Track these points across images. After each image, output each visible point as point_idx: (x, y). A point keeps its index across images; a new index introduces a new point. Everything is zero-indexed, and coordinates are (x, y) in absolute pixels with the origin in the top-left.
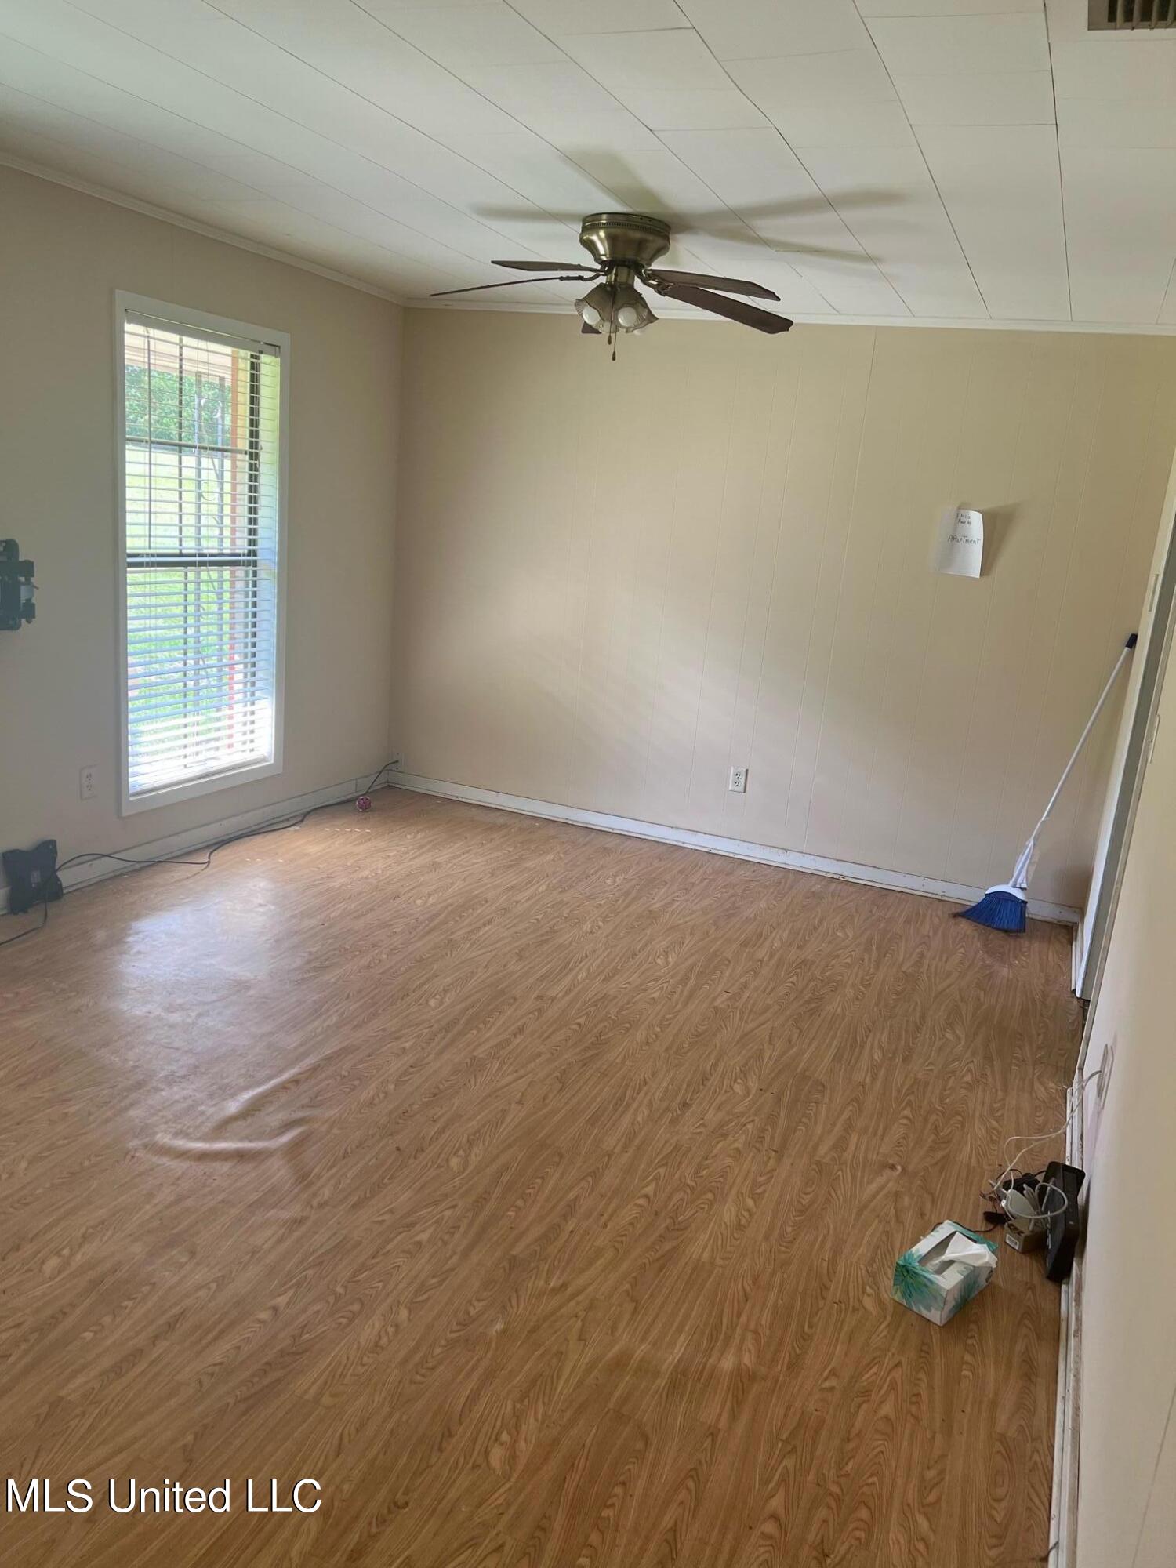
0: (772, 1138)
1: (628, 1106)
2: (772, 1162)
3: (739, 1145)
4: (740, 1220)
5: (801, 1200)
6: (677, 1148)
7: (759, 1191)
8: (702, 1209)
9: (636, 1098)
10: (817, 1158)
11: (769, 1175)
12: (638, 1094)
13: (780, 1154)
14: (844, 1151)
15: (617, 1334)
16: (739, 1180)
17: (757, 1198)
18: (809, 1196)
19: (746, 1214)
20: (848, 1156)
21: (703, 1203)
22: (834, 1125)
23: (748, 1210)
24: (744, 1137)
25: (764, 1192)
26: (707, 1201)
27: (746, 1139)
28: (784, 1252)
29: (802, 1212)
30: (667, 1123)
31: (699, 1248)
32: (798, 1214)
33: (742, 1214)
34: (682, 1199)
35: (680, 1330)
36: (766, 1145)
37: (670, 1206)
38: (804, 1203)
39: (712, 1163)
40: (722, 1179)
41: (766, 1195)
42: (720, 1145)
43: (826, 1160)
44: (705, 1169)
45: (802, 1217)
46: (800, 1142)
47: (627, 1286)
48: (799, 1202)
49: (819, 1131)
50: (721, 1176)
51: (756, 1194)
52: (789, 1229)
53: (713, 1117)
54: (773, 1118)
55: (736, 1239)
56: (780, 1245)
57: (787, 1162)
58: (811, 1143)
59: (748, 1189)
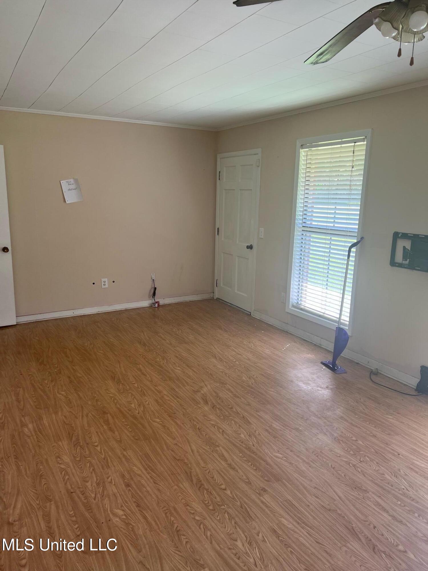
0: (79, 497)
1: (146, 470)
2: (70, 487)
3: (89, 484)
4: (61, 459)
5: (45, 480)
6: (108, 467)
7: (63, 473)
8: (76, 454)
9: (148, 474)
10: (52, 502)
11: (65, 481)
12: (150, 476)
13: (70, 493)
14: (43, 515)
15: (63, 417)
16: (74, 471)
17: (62, 470)
18: (43, 484)
19: (60, 462)
20: (40, 514)
21: (78, 455)
22: (58, 527)
23: (61, 464)
24: (90, 489)
25: (61, 474)
26: (77, 457)
27: (88, 488)
28: (37, 459)
29: (41, 476)
30: (124, 473)
31: (65, 444)
32: (42, 474)
33: (61, 461)
34: (85, 452)
35: (49, 426)
36: (78, 492)
37: (86, 448)
38: (43, 480)
39: (90, 470)
40: (80, 467)
41: (60, 473)
42: (95, 479)
43: (48, 504)
44: (90, 466)
45: (40, 474)
46: (66, 505)
47: (73, 425)
48: (45, 479)
49: (62, 517)
50: (81, 467)
51: (63, 471)
52: (41, 467)
53: (112, 489)
54: (89, 508)
55: (56, 453)
56: (40, 461)
57: (63, 491)
58: (61, 508)
59: (68, 471)
